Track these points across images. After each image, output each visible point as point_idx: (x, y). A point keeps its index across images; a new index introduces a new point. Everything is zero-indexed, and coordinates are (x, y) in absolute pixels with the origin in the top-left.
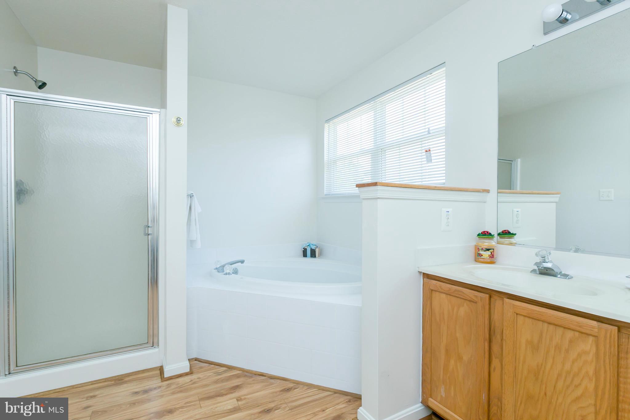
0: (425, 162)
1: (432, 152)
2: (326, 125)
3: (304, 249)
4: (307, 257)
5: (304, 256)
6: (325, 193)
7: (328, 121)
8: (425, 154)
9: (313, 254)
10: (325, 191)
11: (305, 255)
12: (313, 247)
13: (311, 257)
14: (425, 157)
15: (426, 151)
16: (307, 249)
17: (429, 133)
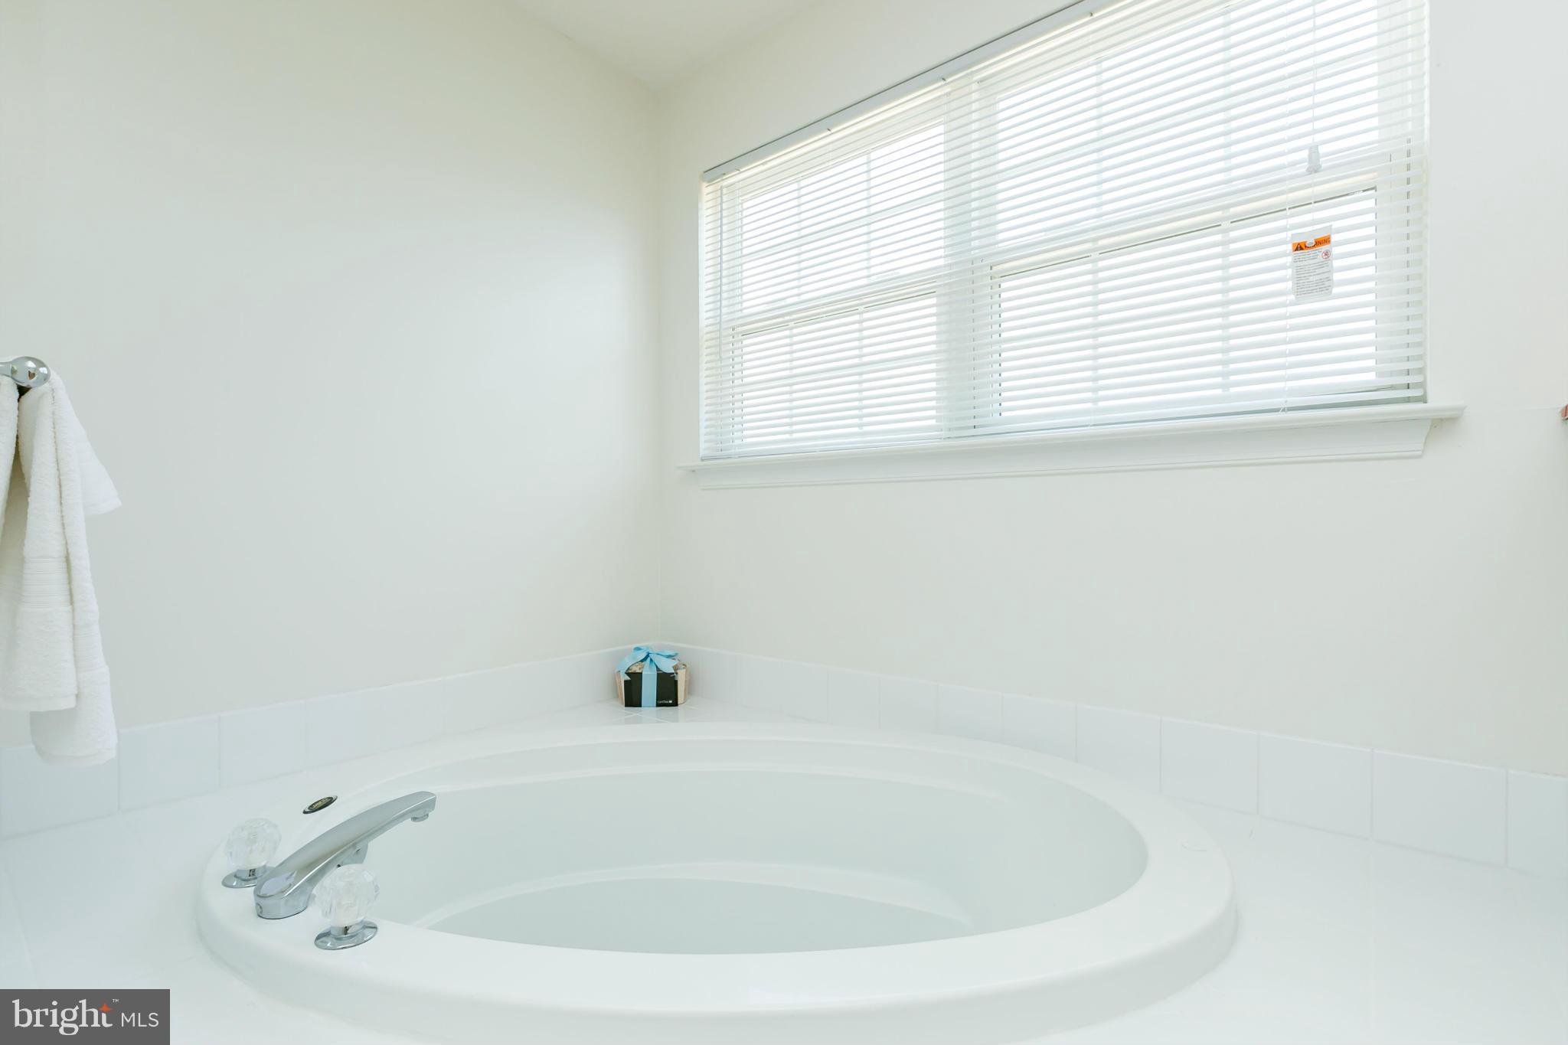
0: (1292, 297)
1: (1336, 251)
2: (707, 191)
3: (628, 674)
4: (640, 705)
5: (626, 706)
6: (702, 453)
7: (714, 172)
8: (1289, 259)
9: (668, 693)
10: (703, 446)
11: (632, 696)
12: (667, 667)
13: (658, 705)
14: (1289, 272)
15: (1299, 247)
16: (641, 674)
17: (1314, 169)
